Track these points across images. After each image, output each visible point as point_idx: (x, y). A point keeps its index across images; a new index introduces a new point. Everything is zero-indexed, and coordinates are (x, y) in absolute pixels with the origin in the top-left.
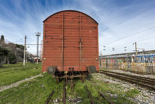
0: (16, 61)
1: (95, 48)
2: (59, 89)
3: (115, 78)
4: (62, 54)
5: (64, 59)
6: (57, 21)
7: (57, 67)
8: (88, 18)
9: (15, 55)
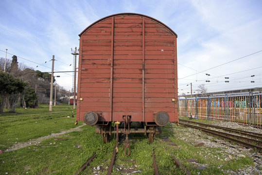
0: (37, 102)
1: (171, 79)
2: (106, 151)
3: (218, 137)
4: (110, 90)
5: (114, 99)
6: (103, 32)
7: (101, 114)
8: (159, 25)
9: (34, 92)
